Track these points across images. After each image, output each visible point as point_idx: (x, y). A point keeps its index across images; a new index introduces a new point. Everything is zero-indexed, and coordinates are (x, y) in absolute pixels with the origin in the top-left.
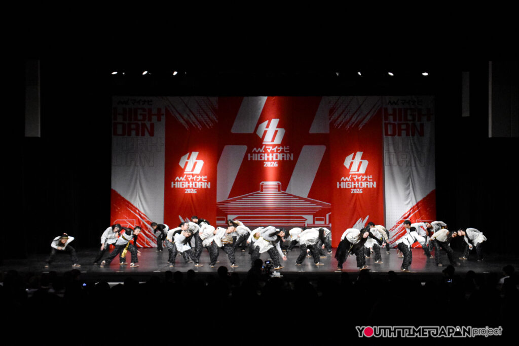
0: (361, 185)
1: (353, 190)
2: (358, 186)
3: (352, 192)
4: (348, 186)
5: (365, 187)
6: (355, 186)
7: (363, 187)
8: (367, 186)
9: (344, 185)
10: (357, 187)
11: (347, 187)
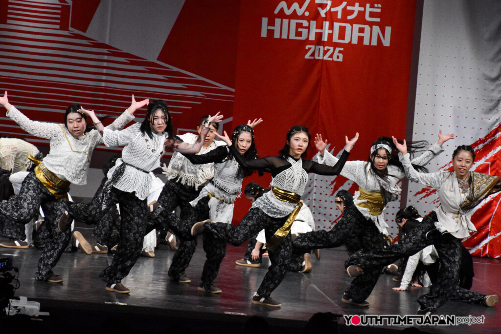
0: (342, 35)
1: (313, 47)
2: (330, 36)
3: (307, 56)
4: (299, 34)
5: (355, 41)
6: (319, 36)
7: (347, 40)
8: (361, 39)
9: (285, 30)
10: (325, 38)
11: (293, 36)
